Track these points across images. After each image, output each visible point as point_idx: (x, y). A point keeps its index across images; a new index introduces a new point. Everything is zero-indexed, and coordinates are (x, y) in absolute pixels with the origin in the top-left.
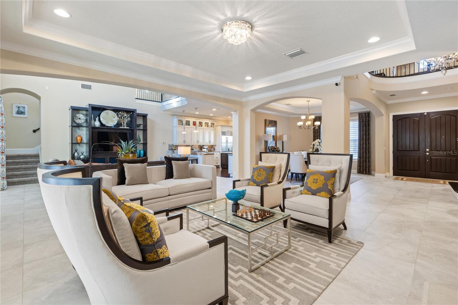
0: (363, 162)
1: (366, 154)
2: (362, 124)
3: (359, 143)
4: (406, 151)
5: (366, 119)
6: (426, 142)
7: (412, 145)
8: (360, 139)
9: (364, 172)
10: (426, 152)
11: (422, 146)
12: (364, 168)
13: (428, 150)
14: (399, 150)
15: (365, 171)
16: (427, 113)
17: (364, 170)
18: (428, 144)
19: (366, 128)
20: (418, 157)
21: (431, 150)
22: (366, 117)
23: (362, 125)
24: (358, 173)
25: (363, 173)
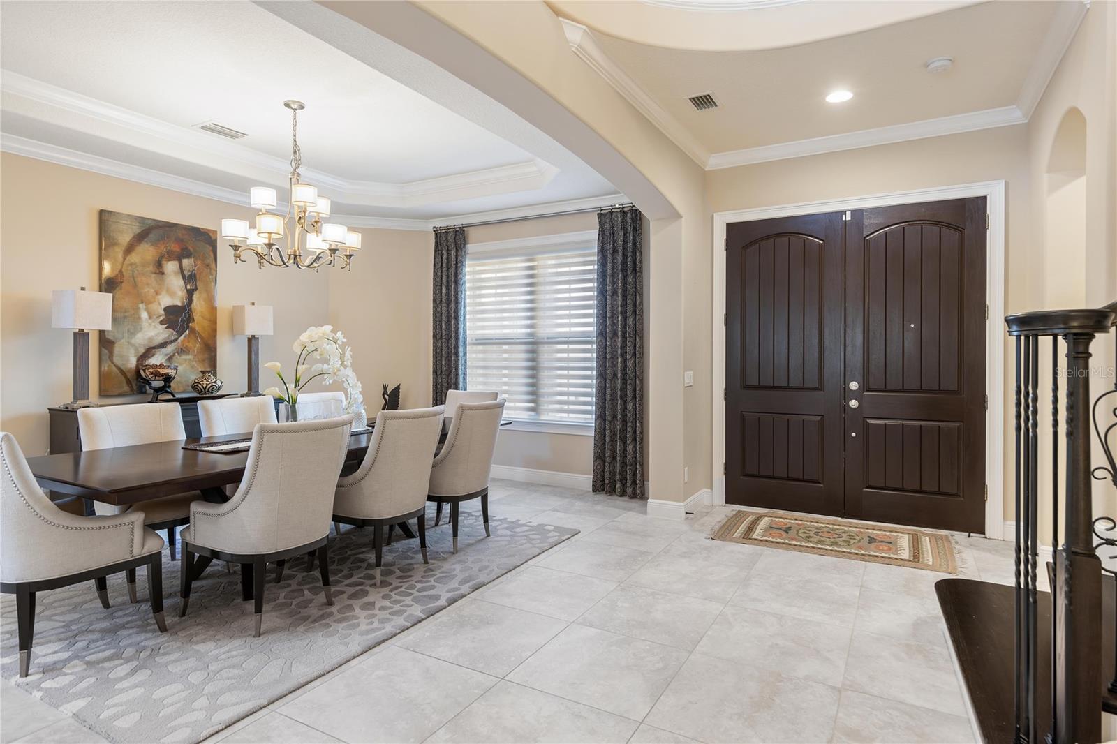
0: (613, 441)
1: (625, 402)
2: (609, 260)
3: (598, 352)
4: (774, 388)
5: (625, 242)
6: (849, 349)
7: (795, 362)
8: (602, 334)
9: (618, 485)
10: (846, 394)
11: (833, 364)
12: (618, 469)
13: (854, 386)
14: (748, 383)
15: (621, 481)
16: (854, 212)
17: (618, 477)
18: (856, 358)
19: (624, 284)
20: (819, 418)
21: (865, 387)
22: (624, 229)
23: (609, 266)
24: (595, 489)
25: (612, 492)
